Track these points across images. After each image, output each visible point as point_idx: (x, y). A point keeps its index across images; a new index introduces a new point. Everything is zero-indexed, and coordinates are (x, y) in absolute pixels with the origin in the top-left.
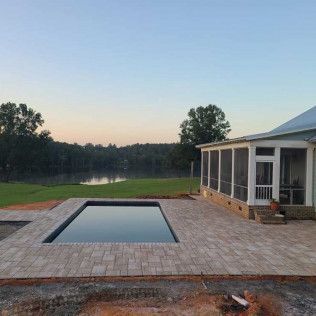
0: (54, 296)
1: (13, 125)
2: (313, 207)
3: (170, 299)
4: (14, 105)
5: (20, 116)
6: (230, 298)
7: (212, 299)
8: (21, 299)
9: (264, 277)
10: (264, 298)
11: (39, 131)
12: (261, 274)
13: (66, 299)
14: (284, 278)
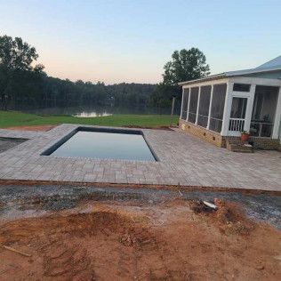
0: (51, 194)
1: (10, 58)
2: (279, 140)
3: (151, 201)
4: (10, 38)
5: (16, 50)
6: (202, 203)
7: (186, 203)
8: (23, 195)
9: (232, 190)
10: (230, 204)
11: (34, 64)
12: (229, 187)
13: (62, 197)
14: (248, 191)
